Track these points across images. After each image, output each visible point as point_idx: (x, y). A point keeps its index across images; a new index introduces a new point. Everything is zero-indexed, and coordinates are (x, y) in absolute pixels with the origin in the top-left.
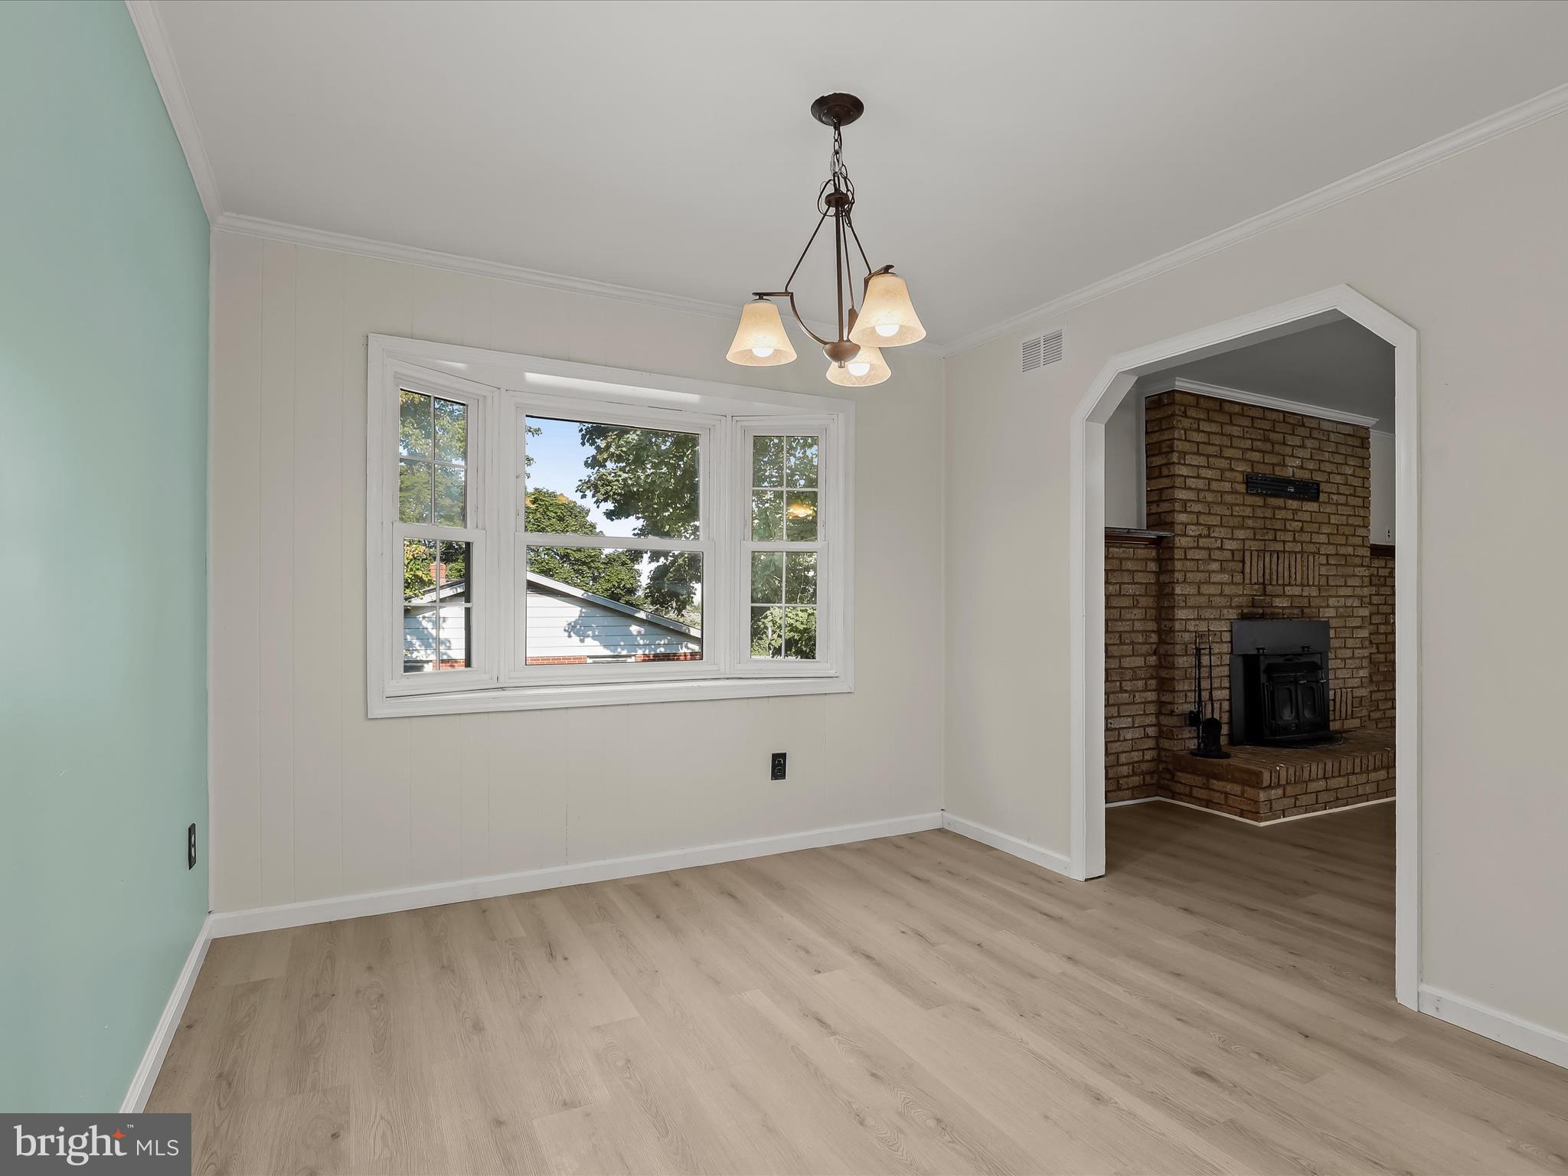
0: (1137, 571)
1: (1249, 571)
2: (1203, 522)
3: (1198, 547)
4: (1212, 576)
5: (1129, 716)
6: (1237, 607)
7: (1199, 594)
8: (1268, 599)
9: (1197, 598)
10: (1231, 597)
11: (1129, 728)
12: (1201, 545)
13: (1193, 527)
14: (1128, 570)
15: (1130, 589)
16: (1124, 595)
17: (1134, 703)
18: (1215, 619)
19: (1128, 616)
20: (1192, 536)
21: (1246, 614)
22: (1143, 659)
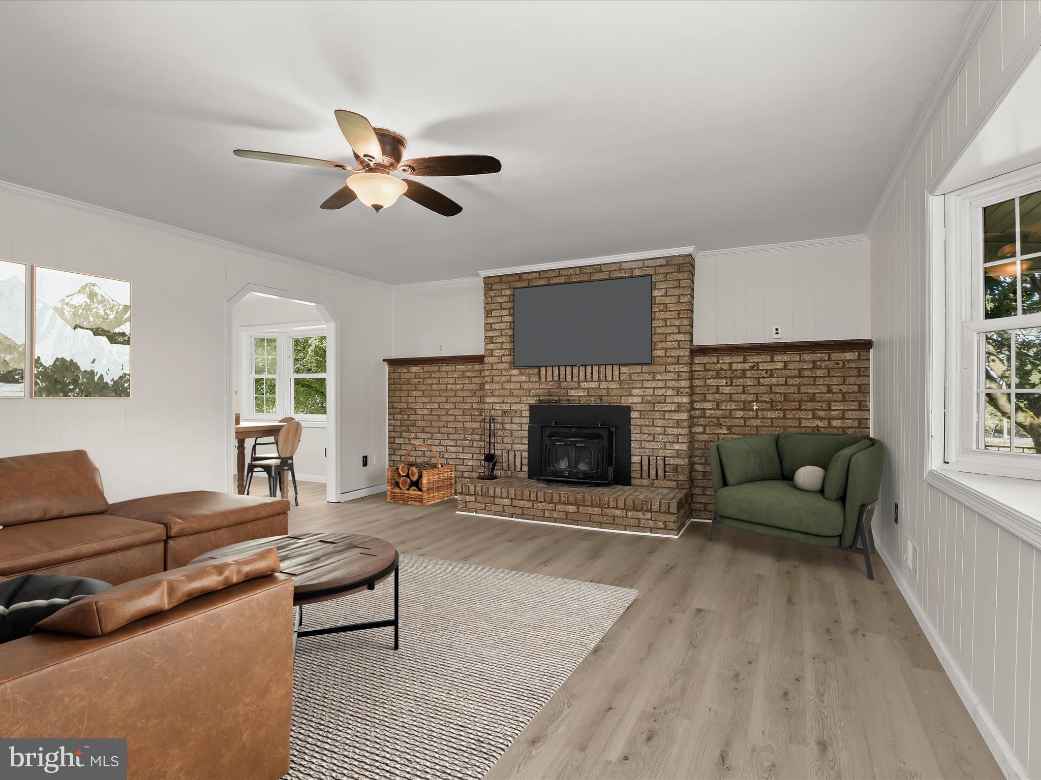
0: (474, 377)
1: (544, 374)
2: (505, 347)
3: (502, 362)
4: (513, 378)
5: (470, 453)
6: (534, 396)
7: (503, 389)
8: (563, 391)
9: (502, 391)
10: (529, 390)
11: (470, 459)
12: (503, 360)
13: (498, 351)
14: (468, 377)
15: (470, 387)
16: (466, 390)
17: (472, 447)
18: (516, 403)
19: (469, 401)
20: (497, 356)
21: (542, 400)
22: (479, 424)
